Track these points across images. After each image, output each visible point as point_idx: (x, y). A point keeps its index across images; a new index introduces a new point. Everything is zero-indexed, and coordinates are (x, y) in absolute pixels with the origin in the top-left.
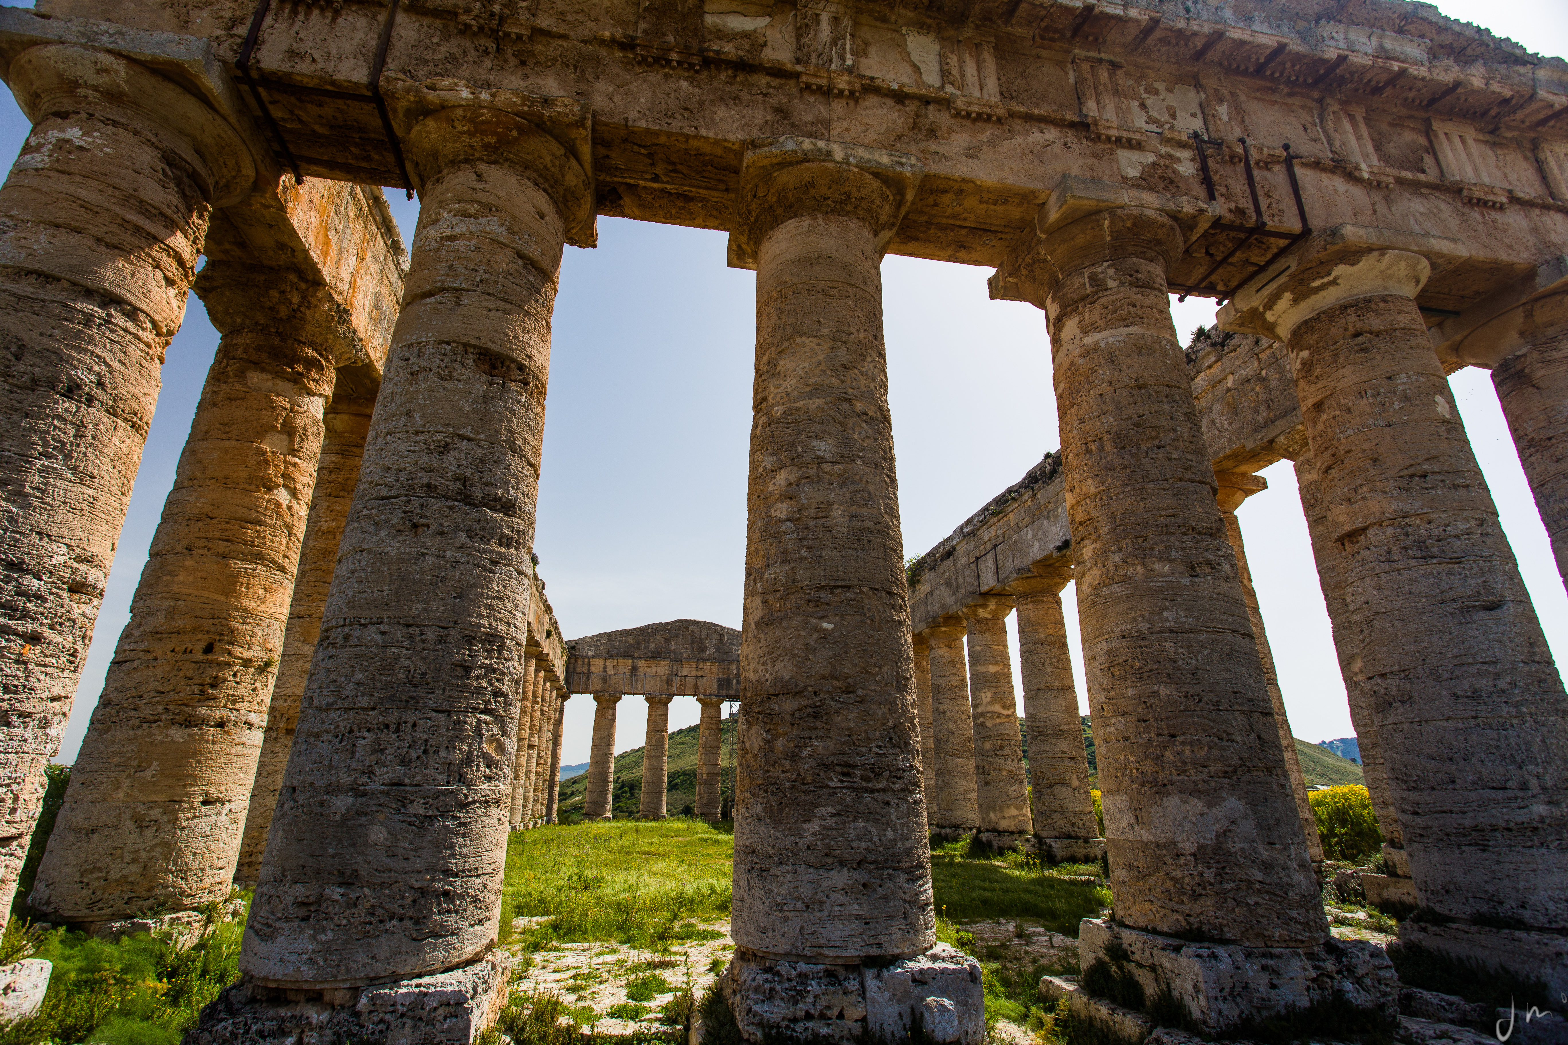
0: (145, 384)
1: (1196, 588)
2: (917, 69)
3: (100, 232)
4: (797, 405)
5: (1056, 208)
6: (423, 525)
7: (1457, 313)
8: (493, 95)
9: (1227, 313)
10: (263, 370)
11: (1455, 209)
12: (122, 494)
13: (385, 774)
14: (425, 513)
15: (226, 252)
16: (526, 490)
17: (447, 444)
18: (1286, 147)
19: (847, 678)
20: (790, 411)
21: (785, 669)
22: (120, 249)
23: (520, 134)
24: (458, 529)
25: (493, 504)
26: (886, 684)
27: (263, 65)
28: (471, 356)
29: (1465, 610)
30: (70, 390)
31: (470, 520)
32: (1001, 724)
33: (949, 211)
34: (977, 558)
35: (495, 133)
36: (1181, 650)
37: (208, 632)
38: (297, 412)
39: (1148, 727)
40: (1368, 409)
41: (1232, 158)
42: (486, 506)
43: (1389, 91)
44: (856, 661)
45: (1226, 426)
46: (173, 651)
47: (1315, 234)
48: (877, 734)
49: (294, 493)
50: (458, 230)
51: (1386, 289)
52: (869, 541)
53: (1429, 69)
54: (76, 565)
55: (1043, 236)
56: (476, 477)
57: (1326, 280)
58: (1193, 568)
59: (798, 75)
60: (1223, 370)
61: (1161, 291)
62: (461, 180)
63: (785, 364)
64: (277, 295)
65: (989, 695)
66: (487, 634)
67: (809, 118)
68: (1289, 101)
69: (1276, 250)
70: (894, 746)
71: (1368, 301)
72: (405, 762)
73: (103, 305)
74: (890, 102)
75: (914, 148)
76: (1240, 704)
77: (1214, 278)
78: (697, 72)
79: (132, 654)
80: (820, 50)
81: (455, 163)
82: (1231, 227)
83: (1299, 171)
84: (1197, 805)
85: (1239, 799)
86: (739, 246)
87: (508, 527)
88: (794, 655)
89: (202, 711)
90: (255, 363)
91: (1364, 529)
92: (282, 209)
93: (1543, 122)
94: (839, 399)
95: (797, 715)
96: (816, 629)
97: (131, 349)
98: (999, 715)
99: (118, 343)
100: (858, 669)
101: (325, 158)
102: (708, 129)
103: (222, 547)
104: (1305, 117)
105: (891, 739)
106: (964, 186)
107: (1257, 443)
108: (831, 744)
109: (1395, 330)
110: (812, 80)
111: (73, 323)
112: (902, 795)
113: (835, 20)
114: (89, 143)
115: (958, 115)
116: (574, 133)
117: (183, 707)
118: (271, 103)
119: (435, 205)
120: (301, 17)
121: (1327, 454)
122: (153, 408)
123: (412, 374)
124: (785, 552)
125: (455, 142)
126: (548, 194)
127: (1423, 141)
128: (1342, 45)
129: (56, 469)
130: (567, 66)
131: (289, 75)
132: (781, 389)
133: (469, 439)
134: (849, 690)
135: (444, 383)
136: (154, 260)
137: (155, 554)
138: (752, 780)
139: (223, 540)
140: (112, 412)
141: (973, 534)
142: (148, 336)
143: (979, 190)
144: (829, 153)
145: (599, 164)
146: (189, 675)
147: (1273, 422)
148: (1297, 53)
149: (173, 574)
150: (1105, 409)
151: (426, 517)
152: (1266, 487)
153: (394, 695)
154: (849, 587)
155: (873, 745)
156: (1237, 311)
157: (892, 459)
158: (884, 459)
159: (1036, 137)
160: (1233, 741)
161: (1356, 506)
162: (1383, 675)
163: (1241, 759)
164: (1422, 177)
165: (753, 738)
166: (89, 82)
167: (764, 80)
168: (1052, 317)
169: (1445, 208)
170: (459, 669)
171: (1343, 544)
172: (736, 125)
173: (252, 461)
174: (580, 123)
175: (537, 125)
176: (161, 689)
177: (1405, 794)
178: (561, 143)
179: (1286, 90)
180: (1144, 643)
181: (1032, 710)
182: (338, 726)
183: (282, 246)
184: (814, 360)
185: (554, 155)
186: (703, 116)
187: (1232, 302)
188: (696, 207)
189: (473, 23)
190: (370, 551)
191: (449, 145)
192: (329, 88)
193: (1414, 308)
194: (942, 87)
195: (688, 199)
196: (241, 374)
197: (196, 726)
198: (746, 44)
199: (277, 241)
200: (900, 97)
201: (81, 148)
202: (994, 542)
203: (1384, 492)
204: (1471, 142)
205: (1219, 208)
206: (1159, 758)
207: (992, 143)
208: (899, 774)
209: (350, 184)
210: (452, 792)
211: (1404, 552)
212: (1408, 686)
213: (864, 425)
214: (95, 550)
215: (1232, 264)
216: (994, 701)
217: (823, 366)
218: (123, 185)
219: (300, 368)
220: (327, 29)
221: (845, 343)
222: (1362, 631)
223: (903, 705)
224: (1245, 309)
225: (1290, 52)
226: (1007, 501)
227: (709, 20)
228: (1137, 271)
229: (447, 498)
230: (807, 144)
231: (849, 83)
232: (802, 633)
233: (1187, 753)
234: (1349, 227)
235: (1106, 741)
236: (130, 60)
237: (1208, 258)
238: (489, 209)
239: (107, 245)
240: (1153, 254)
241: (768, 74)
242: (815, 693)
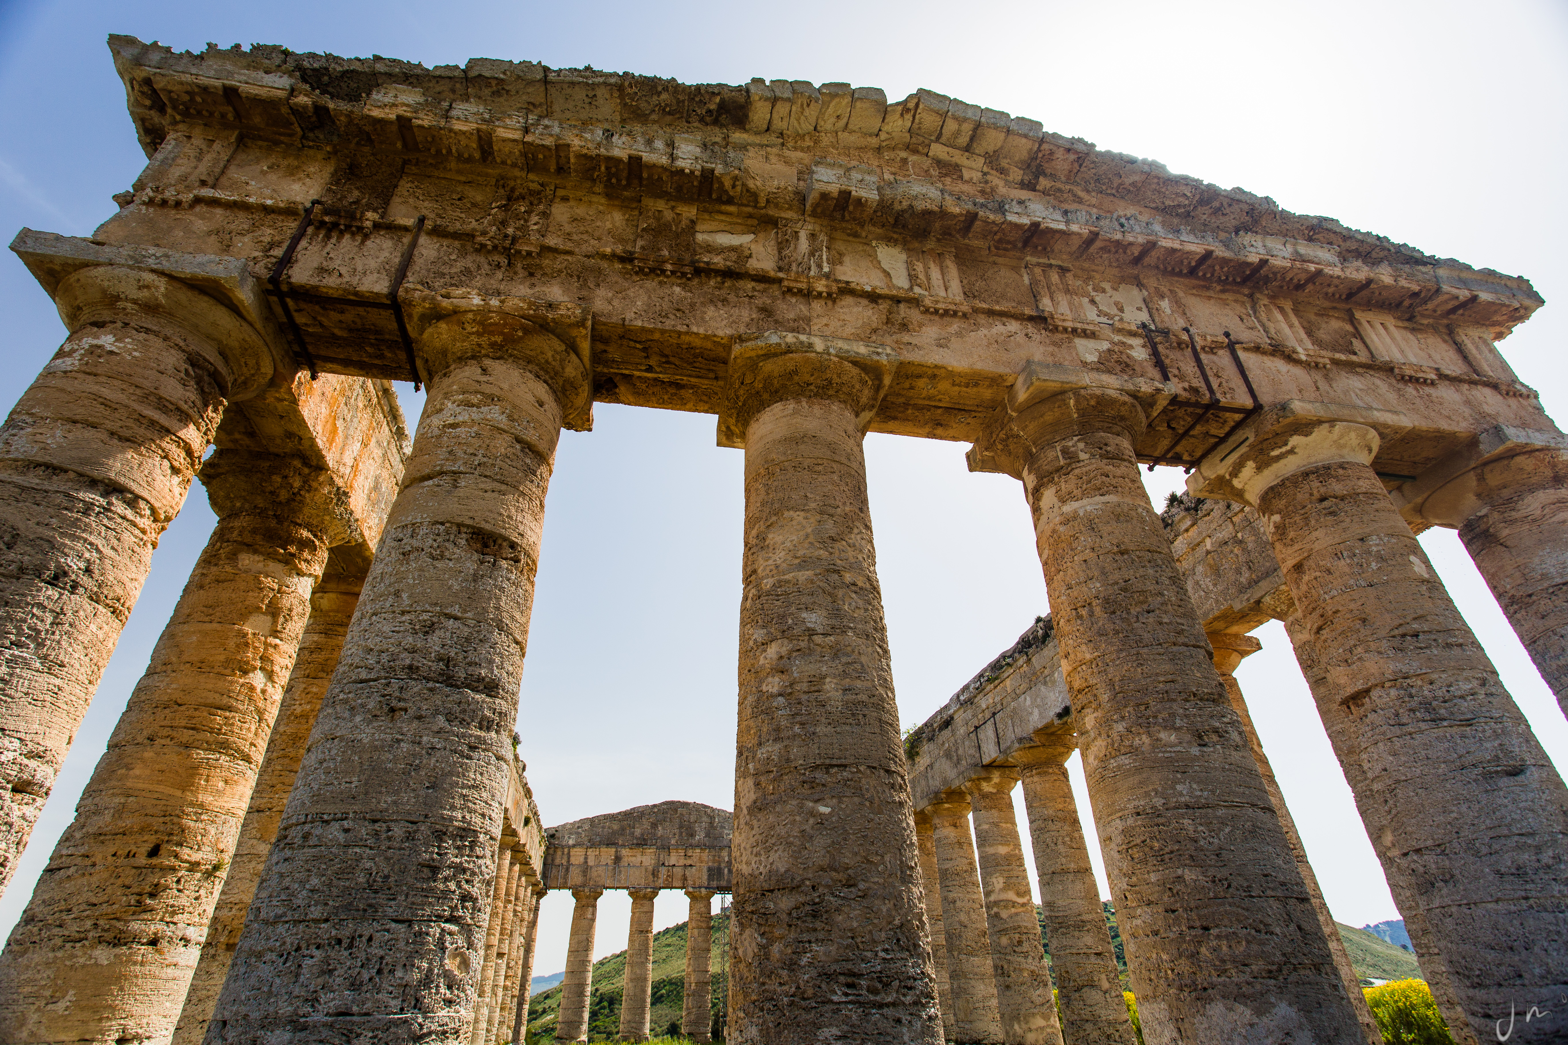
0: (134, 569)
1: (1206, 758)
2: (887, 274)
3: (115, 426)
4: (786, 577)
5: (1024, 390)
6: (401, 709)
7: (1413, 478)
8: (502, 302)
9: (1196, 481)
10: (255, 552)
11: (1390, 385)
12: (90, 682)
13: (330, 1001)
14: (404, 696)
15: (235, 441)
16: (511, 669)
17: (433, 624)
18: (1227, 335)
19: (847, 869)
20: (780, 584)
21: (780, 860)
22: (131, 441)
23: (525, 334)
24: (437, 712)
25: (476, 684)
26: (890, 875)
27: (293, 280)
28: (464, 535)
29: (1488, 776)
30: (56, 577)
31: (450, 702)
32: (1017, 914)
33: (924, 393)
34: (976, 728)
35: (502, 333)
36: (1200, 828)
37: (156, 832)
38: (285, 592)
39: (1177, 918)
40: (1347, 570)
41: (1179, 344)
42: (468, 687)
43: (1310, 287)
44: (856, 849)
45: (1211, 587)
46: (114, 855)
47: (1266, 409)
48: (883, 935)
49: (270, 676)
50: (460, 419)
51: (1342, 456)
52: (864, 716)
53: (1342, 270)
54: (26, 761)
55: (1014, 414)
56: (461, 657)
57: (1284, 449)
58: (1200, 737)
59: (780, 281)
60: (1200, 533)
61: (1130, 462)
62: (467, 374)
63: (774, 537)
64: (279, 480)
65: (1001, 880)
66: (459, 828)
67: (792, 316)
68: (1223, 296)
69: (1232, 424)
70: (902, 949)
71: (1327, 468)
72: (355, 985)
73: (106, 494)
74: (865, 302)
75: (888, 340)
76: (1273, 890)
77: (1178, 449)
78: (689, 279)
79: (69, 860)
80: (800, 259)
81: (462, 360)
82: (1187, 403)
83: (1241, 354)
84: (1244, 1013)
85: (1290, 1005)
86: (728, 428)
87: (490, 708)
88: (789, 844)
89: (135, 926)
90: (248, 545)
91: (1367, 691)
92: (295, 401)
93: (1453, 310)
94: (828, 571)
95: (795, 915)
96: (812, 814)
97: (126, 536)
98: (1014, 904)
99: (114, 530)
100: (859, 858)
101: (342, 356)
102: (698, 326)
103: (186, 736)
104: (1239, 309)
105: (898, 940)
106: (936, 371)
107: (1244, 604)
108: (833, 948)
109: (1358, 494)
110: (792, 284)
111: (72, 512)
112: (914, 1010)
113: (813, 236)
114: (119, 348)
115: (927, 311)
116: (574, 332)
117: (114, 922)
118: (296, 311)
119: (441, 396)
120: (333, 240)
121: (1316, 615)
122: (138, 593)
123: (404, 554)
124: (778, 730)
125: (464, 341)
126: (548, 384)
127: (1349, 328)
128: (1262, 251)
129: (26, 659)
130: (571, 276)
131: (316, 288)
132: (770, 562)
133: (456, 618)
134: (850, 884)
135: (435, 562)
136: (163, 451)
137: (112, 746)
138: (746, 995)
139: (188, 728)
140: (95, 598)
141: (970, 701)
142: (145, 522)
143: (951, 375)
144: (810, 345)
145: (597, 358)
146: (127, 882)
147: (1256, 583)
148: (1223, 258)
149: (128, 767)
150: (1090, 575)
151: (404, 700)
152: (1260, 648)
153: (351, 904)
154: (845, 766)
155: (879, 948)
156: (1205, 478)
157: (883, 629)
158: (875, 629)
159: (999, 329)
160: (1272, 933)
161: (1354, 667)
162: (1418, 851)
163: (1284, 955)
164: (1354, 358)
165: (746, 943)
166: (131, 297)
167: (750, 285)
168: (1030, 487)
169: (1381, 385)
170: (425, 870)
171: (1349, 707)
172: (724, 322)
173: (231, 644)
174: (582, 323)
175: (541, 326)
176: (94, 900)
177: (1471, 992)
178: (562, 341)
179: (1219, 288)
180: (1161, 820)
181: (1049, 898)
182: (284, 943)
183: (290, 435)
184: (801, 533)
185: (555, 351)
186: (694, 316)
187: (1199, 470)
188: (687, 393)
189: (489, 243)
190: (342, 738)
191: (458, 344)
192: (352, 297)
193: (1371, 474)
194: (911, 289)
195: (679, 386)
196: (233, 557)
197: (125, 944)
198: (733, 256)
199: (286, 431)
200: (873, 297)
201: (112, 353)
202: (993, 710)
203: (1380, 653)
204: (1392, 329)
205: (1174, 387)
206: (1194, 956)
207: (959, 334)
208: (910, 983)
209: (362, 379)
210: (406, 1021)
211: (1412, 715)
212: (1447, 862)
213: (854, 595)
214: (49, 744)
215: (1193, 436)
216: (1007, 887)
217: (811, 539)
218: (146, 384)
219: (292, 549)
220: (355, 250)
221: (832, 516)
222: (1386, 801)
223: (909, 899)
224: (1213, 477)
225: (1217, 257)
226: (1002, 667)
227: (700, 237)
228: (1106, 445)
229: (428, 680)
230: (790, 338)
231: (827, 286)
232: (798, 818)
233: (1224, 948)
234: (1296, 402)
235: (1134, 936)
236: (171, 277)
237: (1170, 431)
238: (492, 399)
239: (120, 439)
240: (1119, 429)
241: (753, 280)
242: (813, 887)
